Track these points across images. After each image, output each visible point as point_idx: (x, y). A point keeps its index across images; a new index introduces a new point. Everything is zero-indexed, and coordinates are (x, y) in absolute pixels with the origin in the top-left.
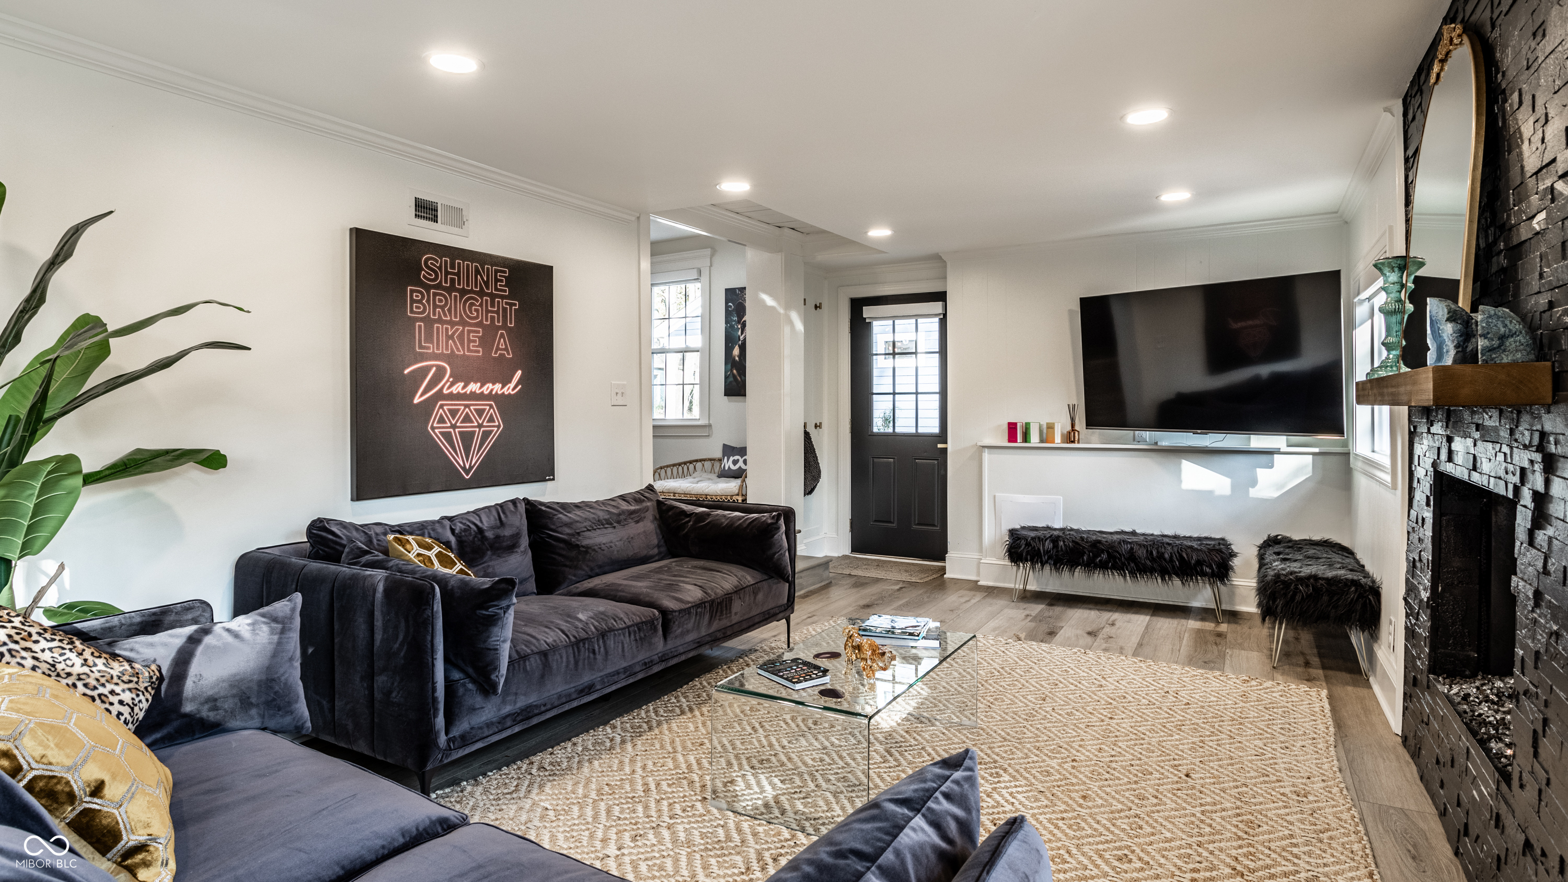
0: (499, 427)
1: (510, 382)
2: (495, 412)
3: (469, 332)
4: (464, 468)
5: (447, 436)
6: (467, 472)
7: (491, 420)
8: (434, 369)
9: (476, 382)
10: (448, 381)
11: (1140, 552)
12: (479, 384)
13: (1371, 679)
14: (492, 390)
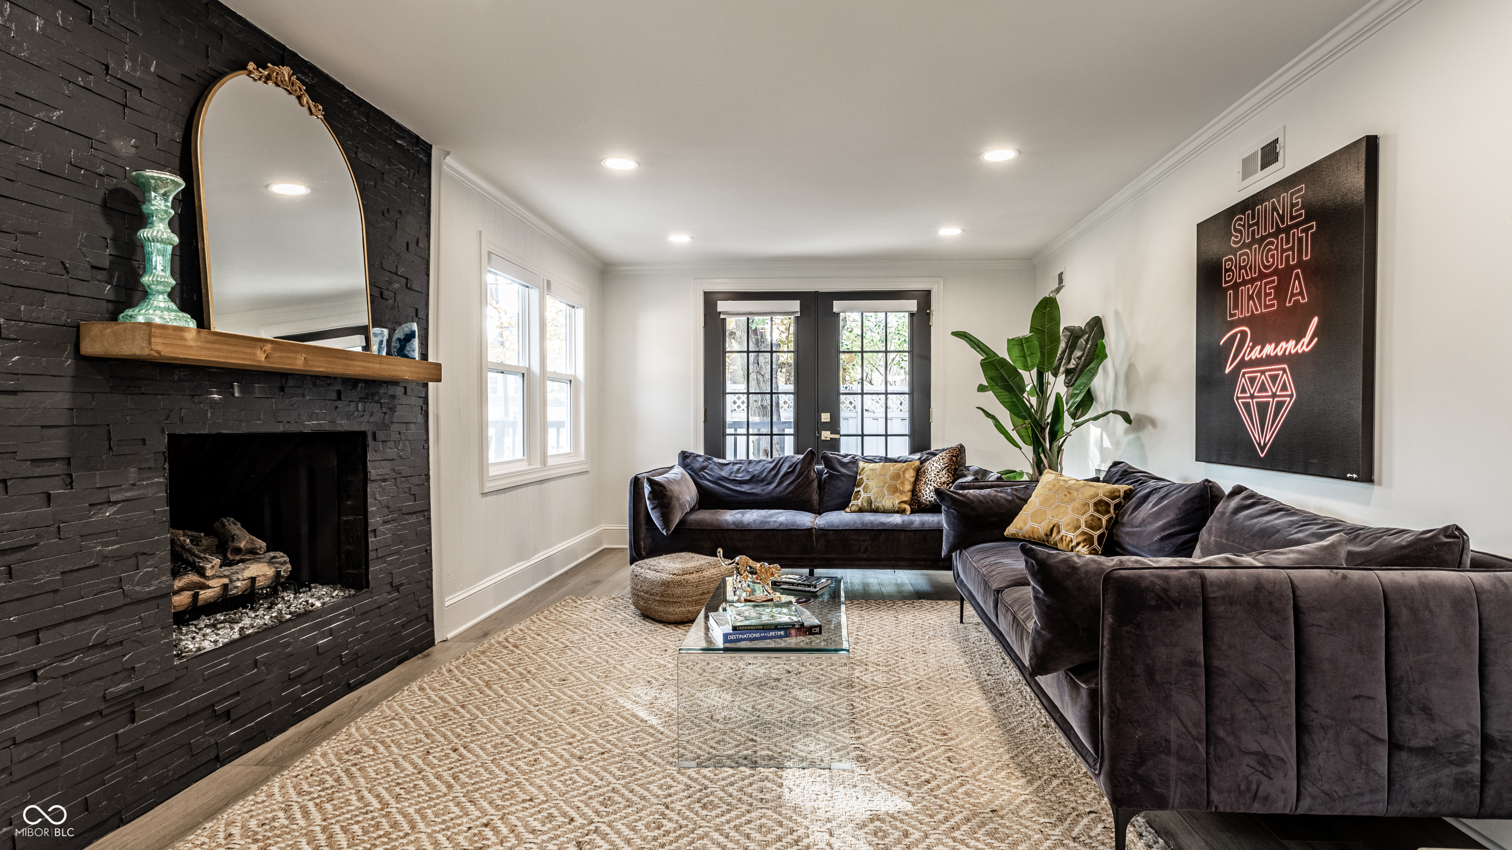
0: (1291, 396)
1: (1305, 336)
2: (1287, 378)
3: (1266, 284)
4: (1259, 444)
5: (1247, 406)
6: (1262, 449)
7: (1284, 388)
8: (1239, 335)
9: (1270, 344)
10: (1248, 346)
12: (1273, 345)
14: (1286, 350)
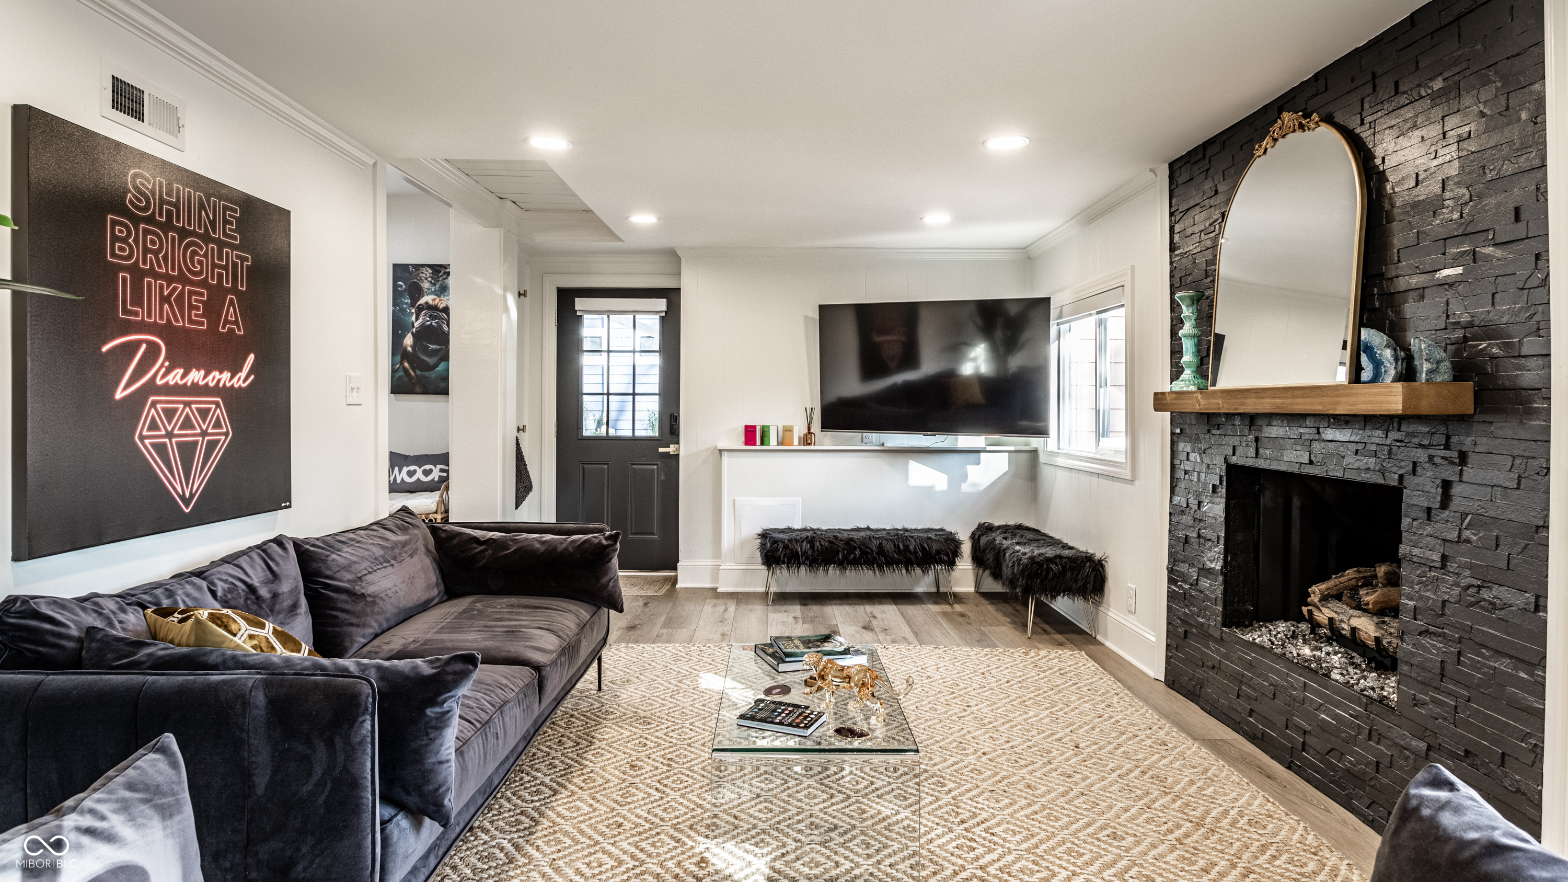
0: (226, 434)
1: (241, 370)
2: (221, 413)
3: (191, 293)
4: (182, 497)
5: (161, 449)
6: (187, 502)
7: (218, 425)
8: (144, 346)
9: (198, 370)
10: (162, 366)
11: (888, 546)
12: (202, 372)
13: (1099, 637)
14: (219, 381)
